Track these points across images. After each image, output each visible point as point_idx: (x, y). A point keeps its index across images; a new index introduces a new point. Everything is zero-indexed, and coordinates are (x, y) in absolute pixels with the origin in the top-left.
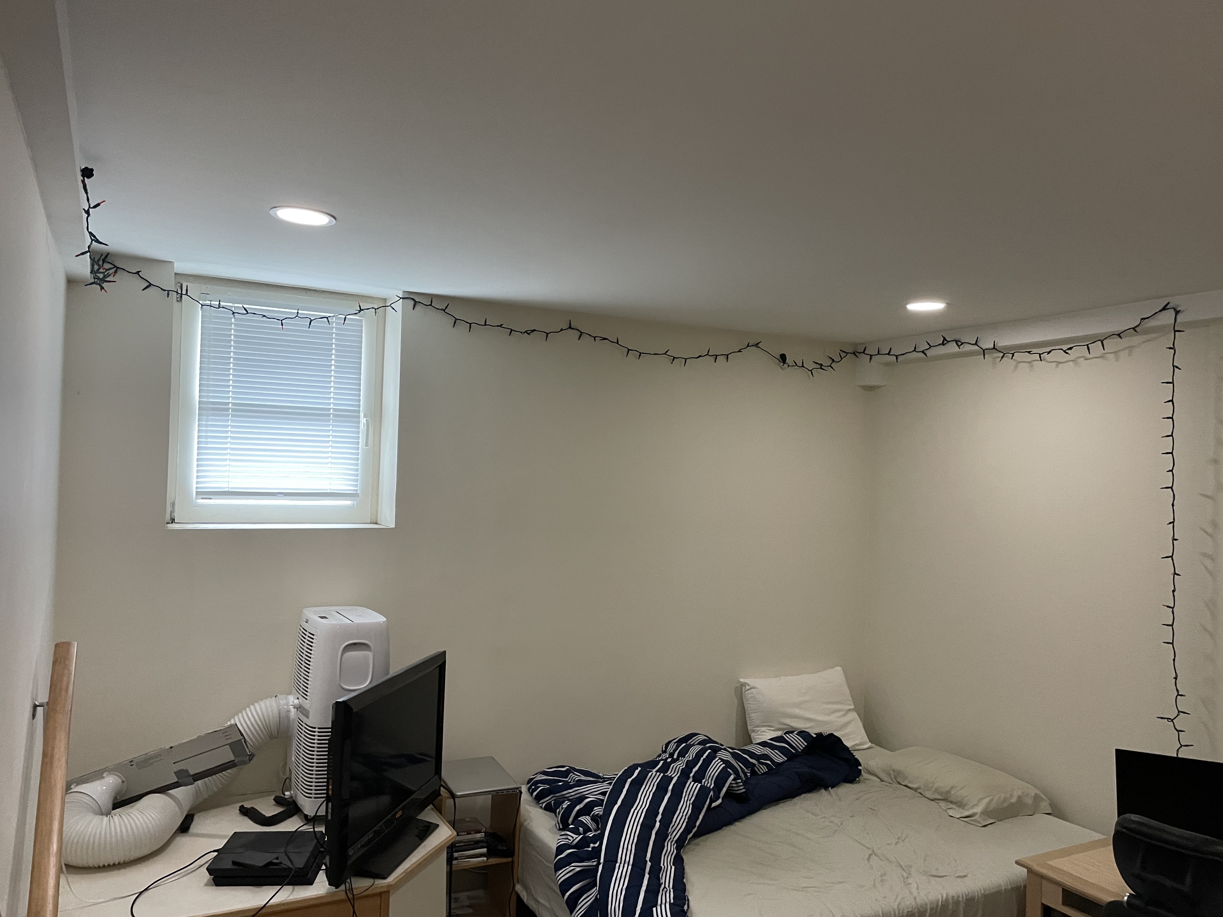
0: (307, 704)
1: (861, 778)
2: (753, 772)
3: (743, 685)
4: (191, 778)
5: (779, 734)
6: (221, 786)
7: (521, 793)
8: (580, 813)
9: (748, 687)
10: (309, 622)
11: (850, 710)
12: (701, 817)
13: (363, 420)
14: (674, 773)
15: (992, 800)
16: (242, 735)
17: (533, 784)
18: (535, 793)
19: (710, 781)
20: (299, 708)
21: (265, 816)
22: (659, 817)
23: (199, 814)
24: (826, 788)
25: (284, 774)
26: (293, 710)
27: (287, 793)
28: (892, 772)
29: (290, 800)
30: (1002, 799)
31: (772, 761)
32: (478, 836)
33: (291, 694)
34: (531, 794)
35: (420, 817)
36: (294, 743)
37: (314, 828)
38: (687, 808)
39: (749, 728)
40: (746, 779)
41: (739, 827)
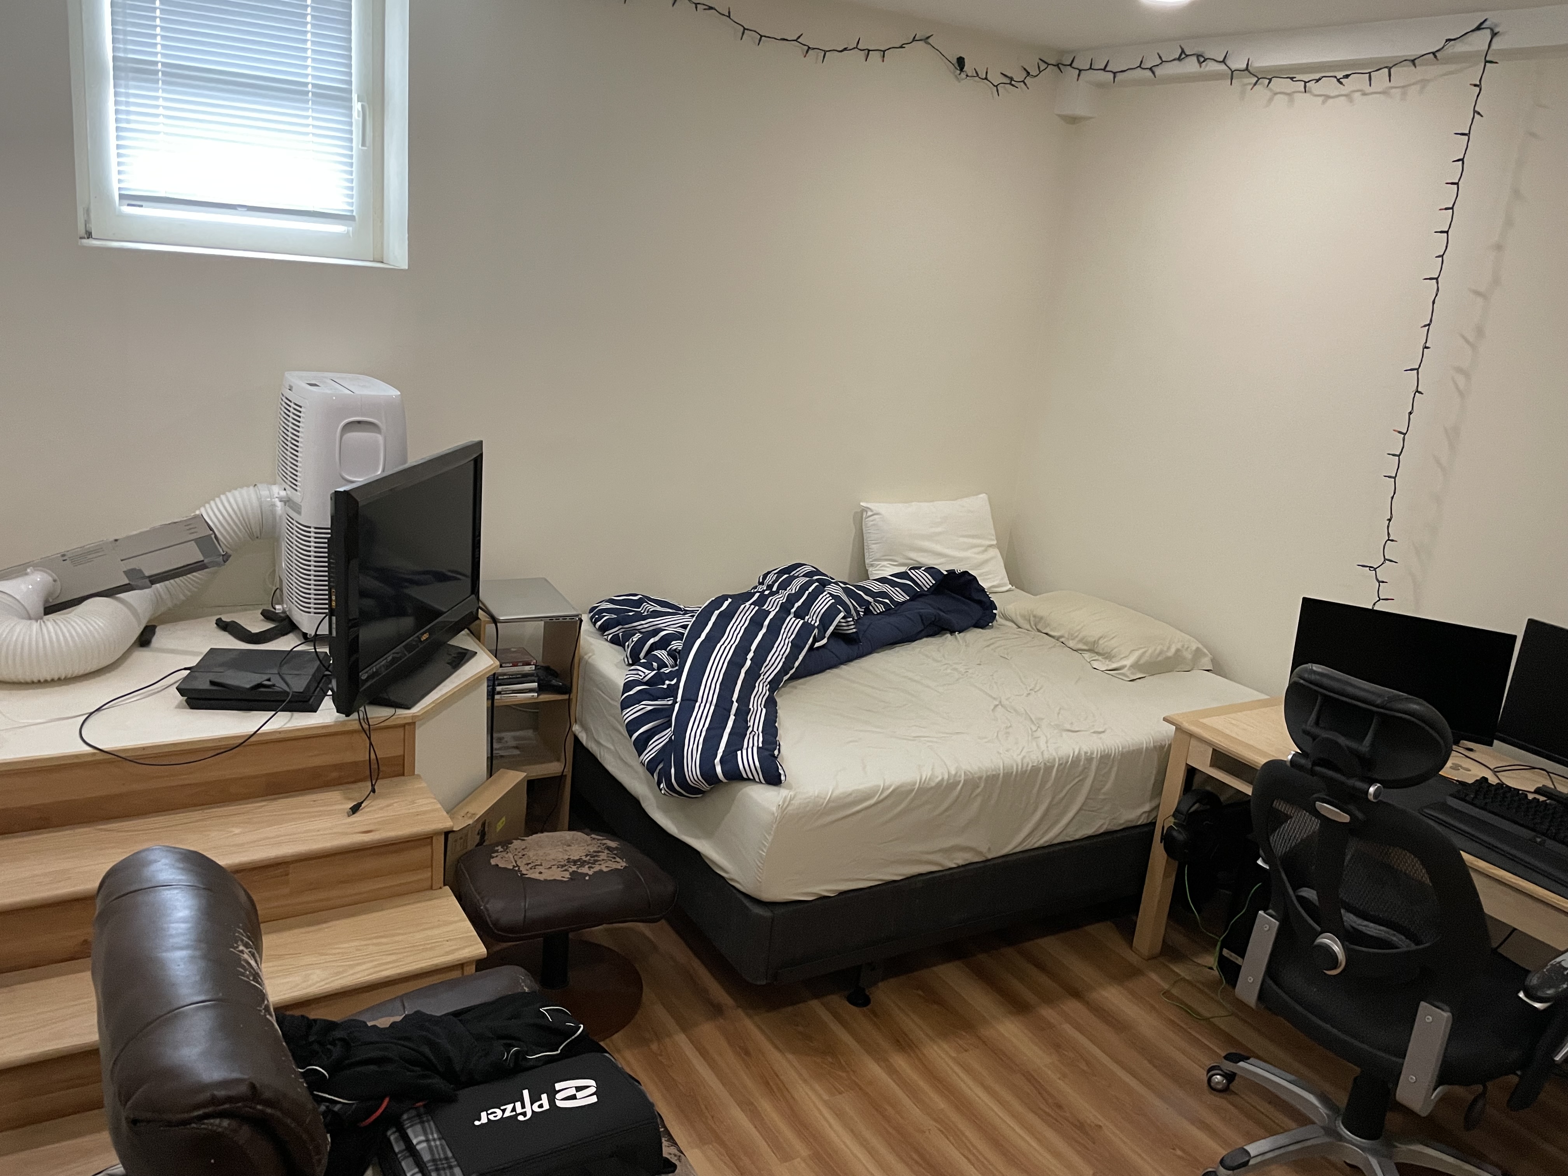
0: (297, 497)
1: (995, 622)
2: (867, 612)
3: (865, 510)
4: (147, 581)
5: (902, 569)
6: (189, 594)
7: (581, 621)
8: (653, 647)
9: (870, 513)
10: (294, 389)
11: (991, 546)
12: (801, 658)
13: (357, 106)
14: (773, 606)
15: (1145, 652)
16: (211, 529)
17: (596, 614)
18: (599, 623)
19: (814, 618)
20: (287, 501)
21: (250, 632)
22: (751, 655)
23: (162, 626)
24: (952, 632)
25: (273, 583)
26: (279, 504)
27: (278, 607)
28: (1032, 619)
29: (282, 615)
30: (1157, 651)
31: (891, 600)
32: (527, 669)
33: (275, 484)
34: (595, 624)
35: (451, 642)
36: (284, 546)
37: (315, 649)
38: (785, 647)
39: (867, 561)
40: (859, 619)
41: (845, 670)
